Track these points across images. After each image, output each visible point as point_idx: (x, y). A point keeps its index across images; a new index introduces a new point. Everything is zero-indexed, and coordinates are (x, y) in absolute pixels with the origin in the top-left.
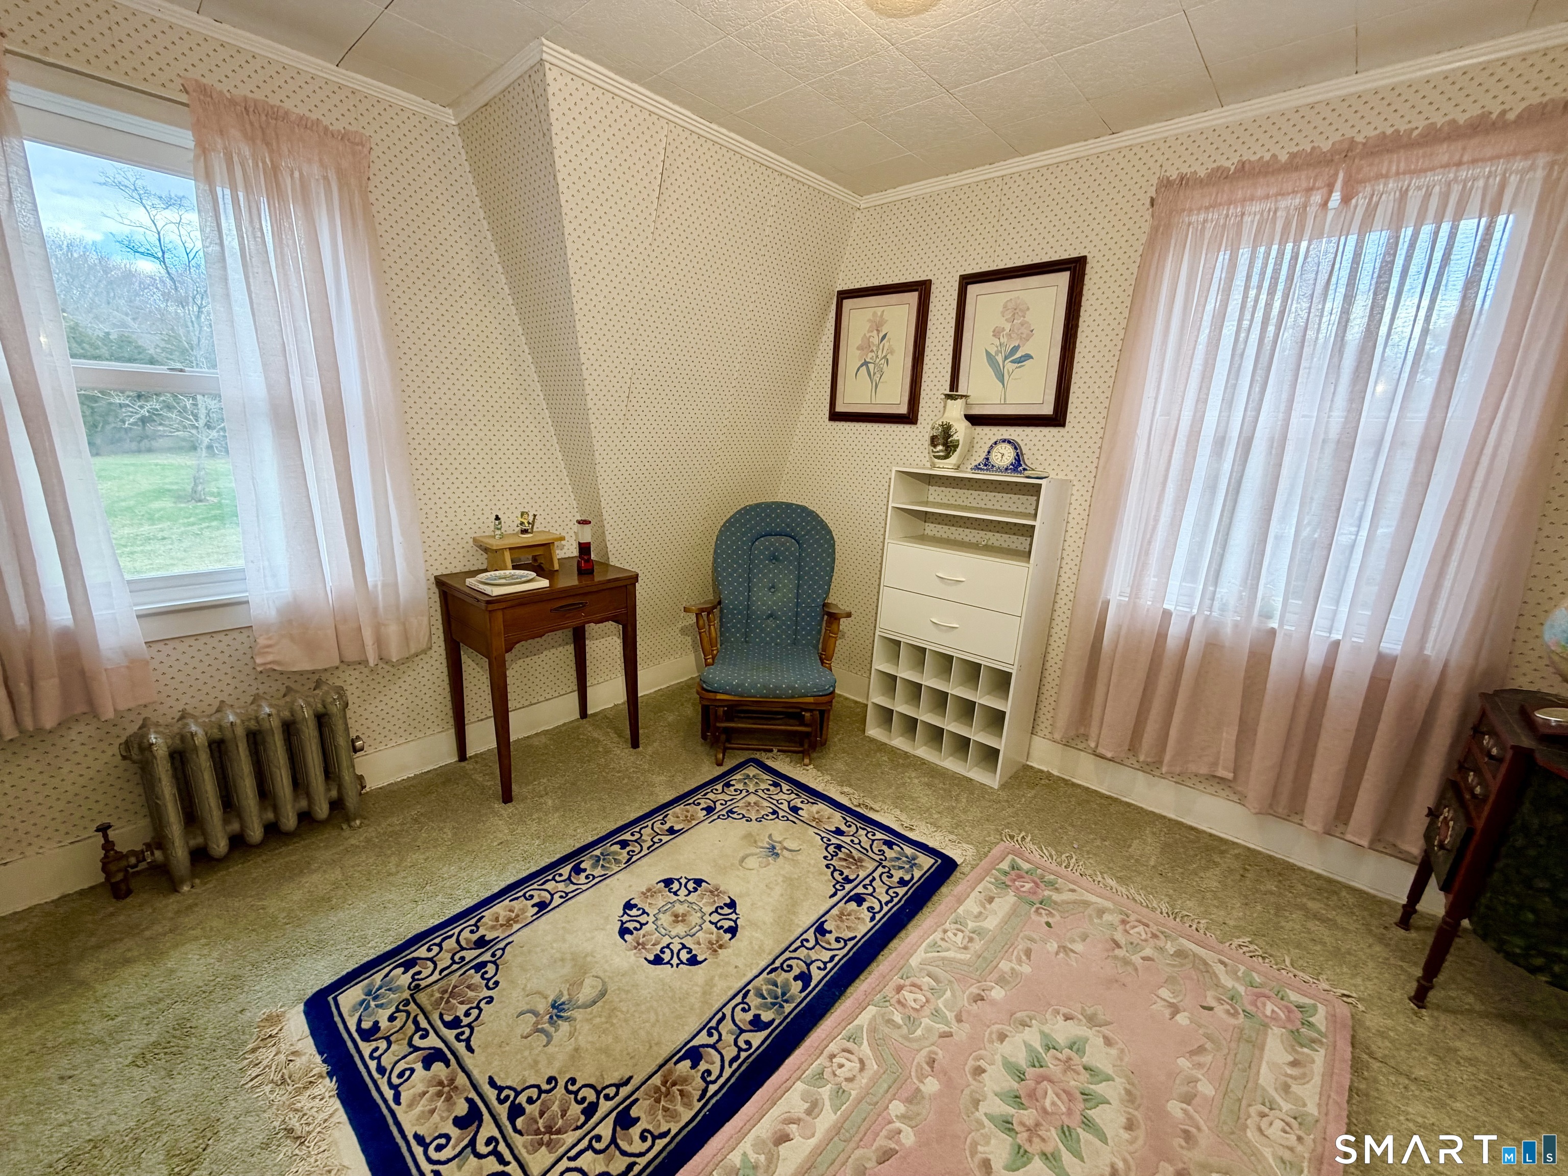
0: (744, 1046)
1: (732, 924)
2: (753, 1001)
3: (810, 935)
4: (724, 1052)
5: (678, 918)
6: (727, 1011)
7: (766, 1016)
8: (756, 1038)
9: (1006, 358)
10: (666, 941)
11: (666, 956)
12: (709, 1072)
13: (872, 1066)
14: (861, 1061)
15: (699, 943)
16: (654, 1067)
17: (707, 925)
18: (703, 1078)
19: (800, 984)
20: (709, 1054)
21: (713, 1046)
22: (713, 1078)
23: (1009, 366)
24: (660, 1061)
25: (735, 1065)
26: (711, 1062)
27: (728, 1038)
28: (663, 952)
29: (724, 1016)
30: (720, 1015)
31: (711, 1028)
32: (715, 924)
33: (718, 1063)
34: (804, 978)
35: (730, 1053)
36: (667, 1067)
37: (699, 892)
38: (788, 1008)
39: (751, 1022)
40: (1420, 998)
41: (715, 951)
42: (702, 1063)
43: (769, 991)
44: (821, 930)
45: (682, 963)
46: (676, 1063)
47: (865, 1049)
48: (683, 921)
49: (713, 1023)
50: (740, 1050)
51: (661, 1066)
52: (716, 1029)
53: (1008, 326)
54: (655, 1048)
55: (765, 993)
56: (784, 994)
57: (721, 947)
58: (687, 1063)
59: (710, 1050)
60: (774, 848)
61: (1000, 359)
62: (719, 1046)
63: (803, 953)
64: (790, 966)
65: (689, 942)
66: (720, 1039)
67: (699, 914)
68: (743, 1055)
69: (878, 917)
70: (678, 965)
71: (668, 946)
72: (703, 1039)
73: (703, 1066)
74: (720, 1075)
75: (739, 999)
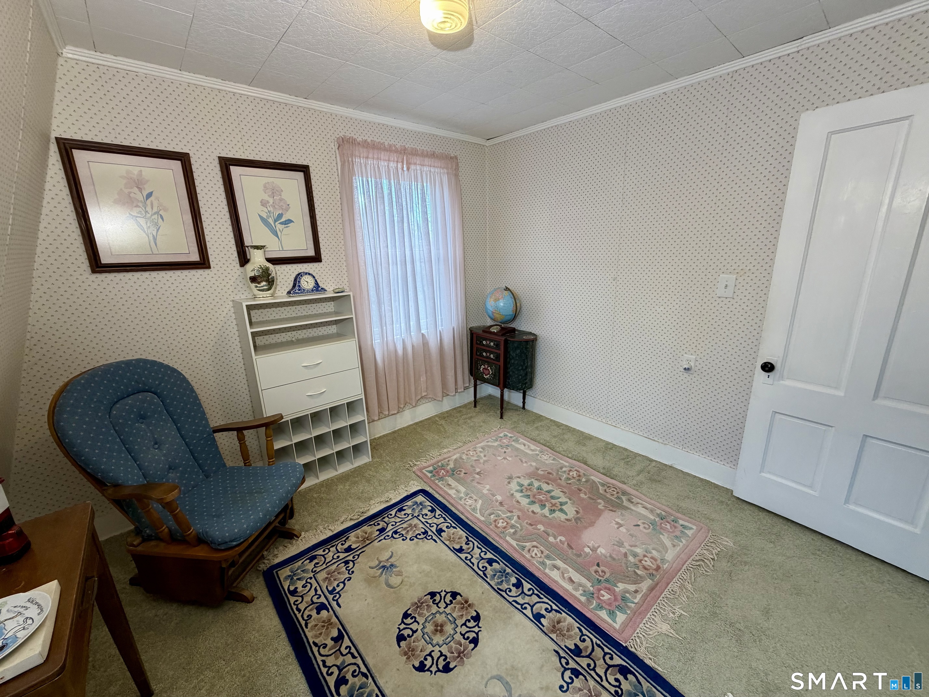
0: (531, 592)
1: (449, 595)
2: (505, 586)
3: (463, 556)
4: (536, 601)
5: (439, 629)
6: (511, 599)
7: (514, 580)
8: (527, 586)
9: (275, 221)
10: (458, 637)
11: (472, 635)
12: (546, 609)
13: (535, 543)
14: (534, 547)
15: (462, 615)
16: (546, 638)
17: (448, 610)
18: (549, 612)
19: (494, 564)
20: (536, 609)
21: (532, 607)
22: (549, 607)
23: (279, 227)
24: (543, 635)
25: (542, 596)
26: (541, 608)
27: (527, 599)
28: (468, 638)
29: (514, 601)
30: (513, 603)
31: (522, 608)
32: (447, 605)
33: (541, 604)
34: (490, 562)
35: (535, 599)
36: (546, 631)
37: (416, 616)
38: (508, 570)
39: (517, 588)
40: (502, 417)
41: (469, 605)
42: (541, 612)
43: (499, 578)
44: (461, 550)
45: (478, 625)
46: (543, 626)
47: (528, 545)
48: (442, 626)
49: (519, 607)
50: (533, 593)
51: (546, 634)
52: (522, 605)
53: (271, 201)
54: (537, 638)
55: (499, 580)
56: (500, 572)
57: (466, 602)
58: (542, 620)
59: (534, 608)
60: (384, 567)
61: (271, 221)
62: (532, 604)
63: (474, 560)
64: (483, 567)
65: (460, 622)
66: (528, 604)
67: (438, 615)
68: (536, 592)
69: (454, 525)
70: (479, 627)
71: (463, 635)
72: (528, 612)
73: (543, 612)
74: (547, 603)
75: (503, 594)
